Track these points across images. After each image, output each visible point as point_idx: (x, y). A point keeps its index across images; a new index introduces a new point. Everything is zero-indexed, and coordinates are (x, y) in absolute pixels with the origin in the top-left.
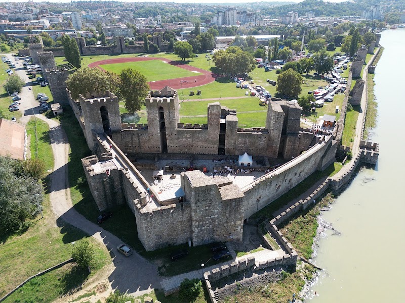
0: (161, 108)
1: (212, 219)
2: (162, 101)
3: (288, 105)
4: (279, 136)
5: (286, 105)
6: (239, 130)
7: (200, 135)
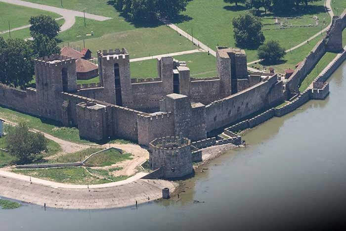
0: (116, 65)
1: (187, 121)
2: (118, 58)
3: (234, 52)
4: (229, 81)
5: (232, 51)
6: (192, 79)
7: (154, 88)
